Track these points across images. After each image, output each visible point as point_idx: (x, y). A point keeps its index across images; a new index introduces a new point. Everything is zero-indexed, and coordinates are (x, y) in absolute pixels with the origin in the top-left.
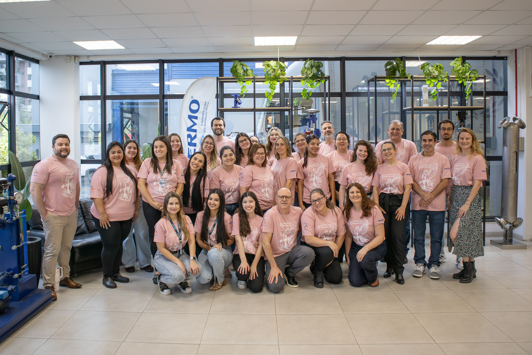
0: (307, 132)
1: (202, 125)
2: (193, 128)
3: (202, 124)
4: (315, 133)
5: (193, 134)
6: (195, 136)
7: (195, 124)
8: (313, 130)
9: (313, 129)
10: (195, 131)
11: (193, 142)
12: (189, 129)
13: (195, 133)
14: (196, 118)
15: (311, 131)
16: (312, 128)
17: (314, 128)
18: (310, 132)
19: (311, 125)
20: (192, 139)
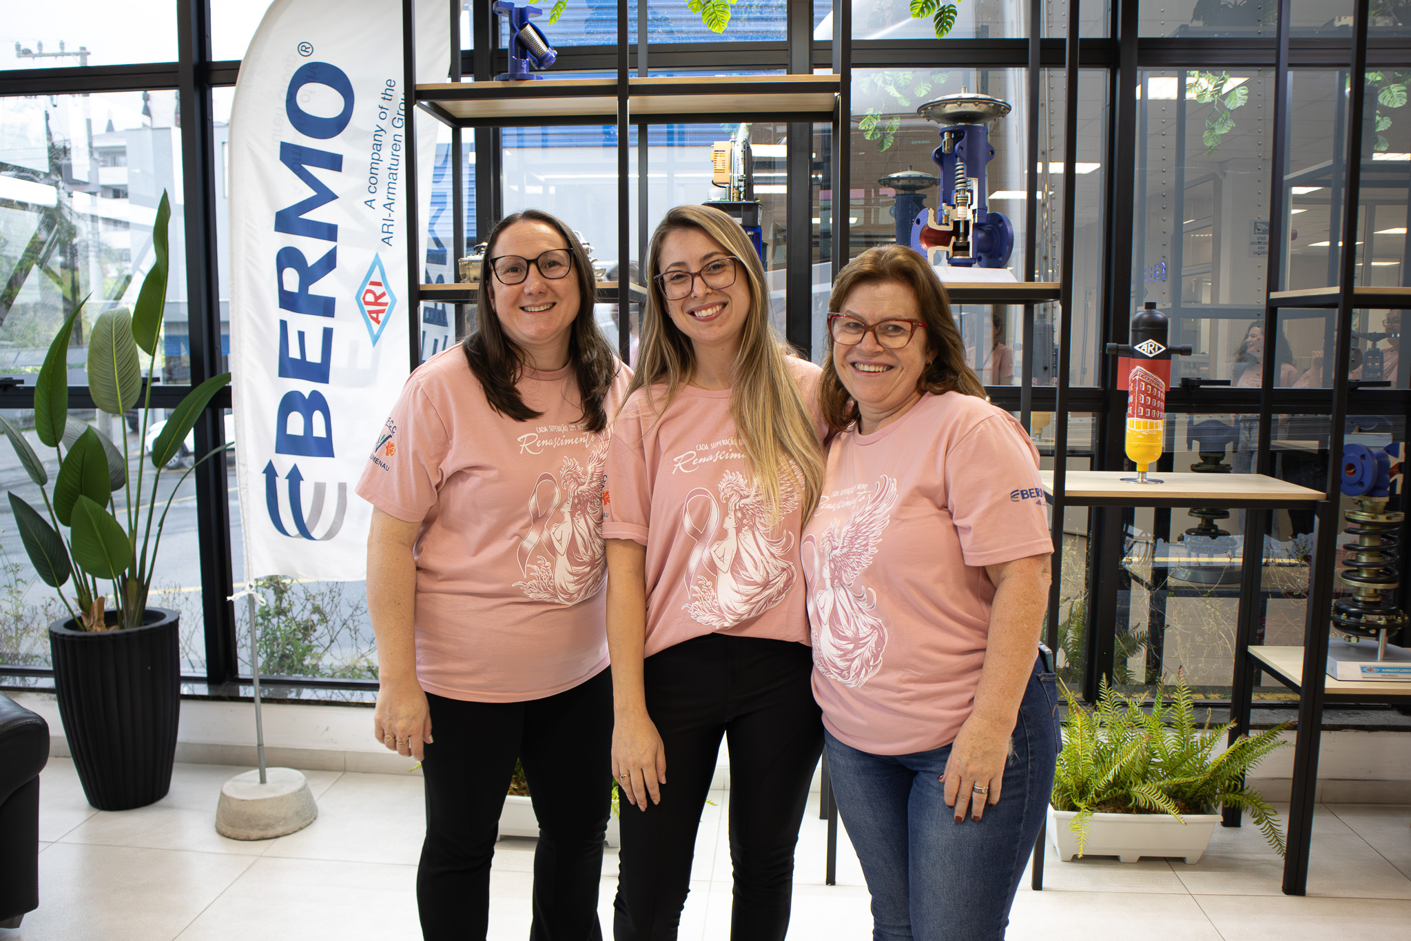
0: (931, 230)
1: (369, 203)
2: (312, 215)
3: (371, 197)
4: (981, 235)
5: (314, 250)
6: (329, 262)
7: (324, 195)
8: (970, 216)
9: (965, 213)
10: (330, 232)
11: (316, 289)
12: (287, 221)
13: (330, 245)
14: (334, 162)
15: (957, 224)
16: (960, 209)
17: (975, 206)
18: (950, 228)
19: (959, 187)
20: (310, 275)
